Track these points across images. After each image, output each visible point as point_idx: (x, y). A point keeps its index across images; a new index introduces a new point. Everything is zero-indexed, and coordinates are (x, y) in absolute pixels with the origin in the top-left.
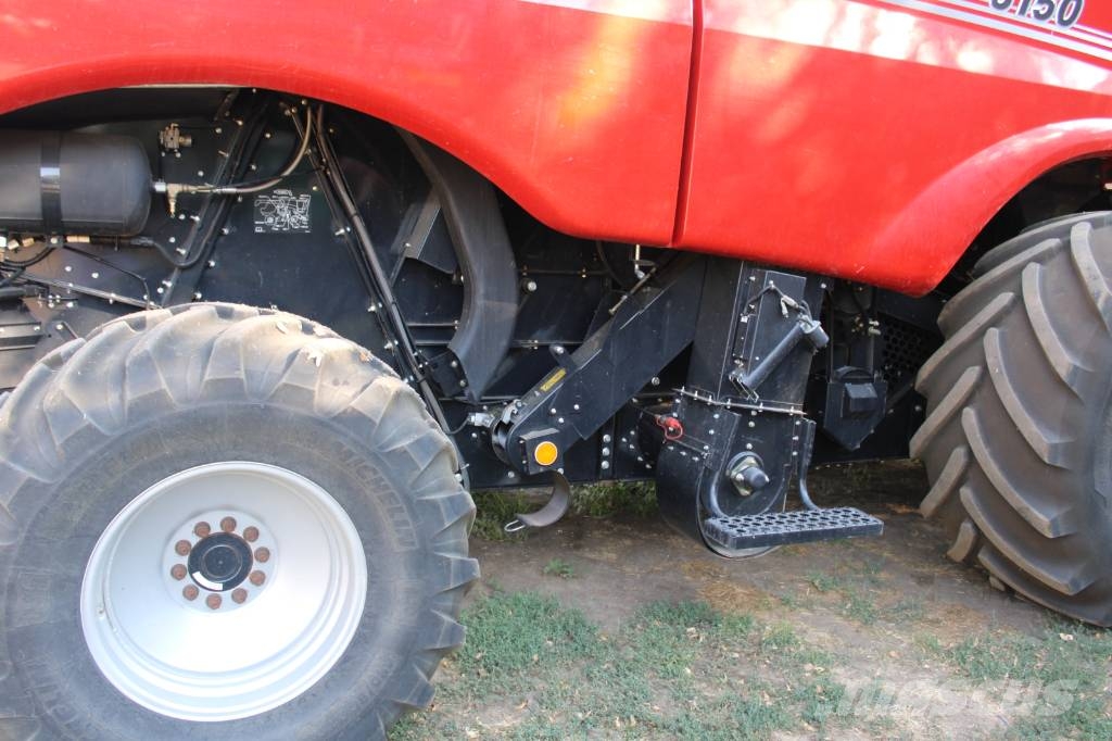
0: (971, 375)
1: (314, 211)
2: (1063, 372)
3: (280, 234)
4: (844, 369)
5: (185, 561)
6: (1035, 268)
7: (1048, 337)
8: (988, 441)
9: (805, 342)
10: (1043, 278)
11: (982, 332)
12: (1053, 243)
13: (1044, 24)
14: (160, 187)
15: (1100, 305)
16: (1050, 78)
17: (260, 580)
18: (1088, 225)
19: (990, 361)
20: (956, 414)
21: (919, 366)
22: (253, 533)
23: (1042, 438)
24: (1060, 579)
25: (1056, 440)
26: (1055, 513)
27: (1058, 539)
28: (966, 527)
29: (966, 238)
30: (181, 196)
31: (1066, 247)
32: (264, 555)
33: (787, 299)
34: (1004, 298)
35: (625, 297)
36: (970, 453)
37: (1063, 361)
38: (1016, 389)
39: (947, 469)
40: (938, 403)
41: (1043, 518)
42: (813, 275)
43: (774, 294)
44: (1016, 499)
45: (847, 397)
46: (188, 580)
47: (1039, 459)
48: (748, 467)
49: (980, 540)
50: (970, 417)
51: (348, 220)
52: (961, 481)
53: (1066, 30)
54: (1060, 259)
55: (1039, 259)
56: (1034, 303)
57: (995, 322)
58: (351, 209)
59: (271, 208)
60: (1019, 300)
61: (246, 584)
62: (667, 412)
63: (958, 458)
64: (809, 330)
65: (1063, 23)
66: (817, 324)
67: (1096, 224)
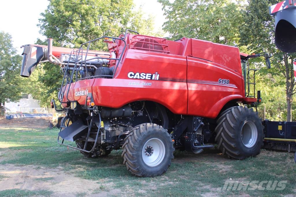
0: (222, 129)
1: (143, 113)
2: (232, 126)
3: (140, 116)
4: (205, 130)
5: (146, 151)
6: (228, 114)
7: (230, 122)
8: (225, 136)
9: (202, 125)
10: (229, 116)
11: (222, 123)
12: (230, 111)
13: (225, 84)
14: (132, 111)
15: (236, 118)
16: (229, 91)
17: (152, 153)
18: (234, 108)
19: (224, 126)
20: (221, 134)
21: (215, 128)
22: (152, 148)
23: (231, 135)
24: (236, 153)
25: (233, 135)
26: (234, 144)
27: (235, 147)
28: (224, 148)
29: (219, 111)
30: (134, 112)
31: (231, 111)
32: (153, 150)
33: (199, 120)
34: (225, 118)
35: (179, 122)
36: (223, 138)
37: (232, 125)
38: (227, 129)
39: (220, 141)
40: (218, 133)
41: (233, 145)
42: (202, 117)
43: (198, 120)
44: (229, 143)
45: (206, 134)
46: (146, 153)
47: (231, 137)
48: (196, 141)
49: (226, 150)
50: (222, 134)
51: (147, 114)
52: (222, 142)
53: (228, 85)
54: (230, 113)
55: (228, 113)
56: (228, 119)
57: (224, 121)
58: (148, 113)
59: (139, 113)
60: (226, 119)
61: (151, 153)
62: (185, 135)
63: (222, 139)
64: (202, 124)
65: (227, 84)
66: (203, 123)
67: (235, 108)
